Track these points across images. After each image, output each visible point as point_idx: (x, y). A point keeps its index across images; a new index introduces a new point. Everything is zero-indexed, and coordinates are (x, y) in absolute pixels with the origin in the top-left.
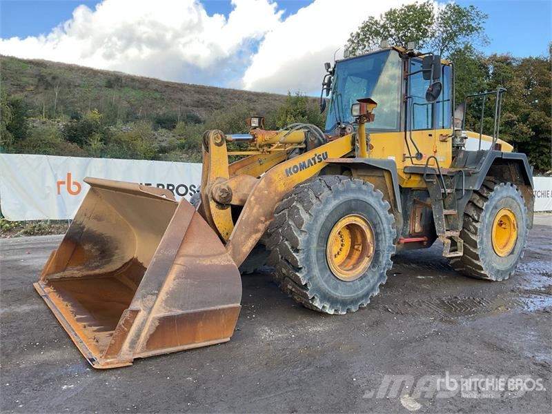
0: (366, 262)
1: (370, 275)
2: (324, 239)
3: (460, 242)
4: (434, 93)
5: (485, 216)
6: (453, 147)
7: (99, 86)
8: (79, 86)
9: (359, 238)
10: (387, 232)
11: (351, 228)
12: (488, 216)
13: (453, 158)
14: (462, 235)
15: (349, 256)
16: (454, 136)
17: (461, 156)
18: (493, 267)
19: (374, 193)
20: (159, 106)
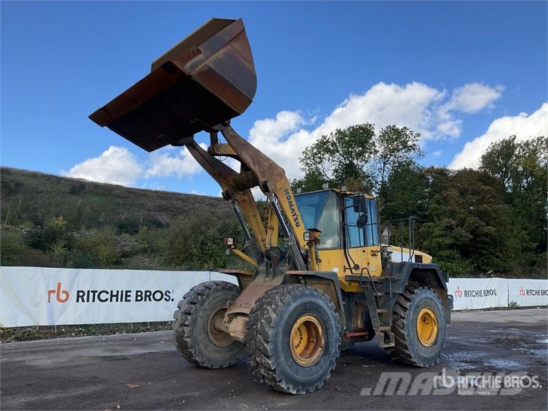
0: (319, 352)
1: (322, 362)
2: (288, 332)
3: (392, 335)
4: (362, 222)
5: (410, 314)
6: (382, 259)
7: (62, 193)
8: (42, 192)
9: (313, 332)
10: (334, 327)
11: (307, 324)
12: (412, 314)
13: (383, 268)
14: (393, 329)
15: (307, 348)
16: (383, 250)
17: (389, 266)
18: (420, 355)
19: (323, 297)
20: (122, 211)
